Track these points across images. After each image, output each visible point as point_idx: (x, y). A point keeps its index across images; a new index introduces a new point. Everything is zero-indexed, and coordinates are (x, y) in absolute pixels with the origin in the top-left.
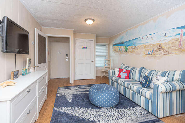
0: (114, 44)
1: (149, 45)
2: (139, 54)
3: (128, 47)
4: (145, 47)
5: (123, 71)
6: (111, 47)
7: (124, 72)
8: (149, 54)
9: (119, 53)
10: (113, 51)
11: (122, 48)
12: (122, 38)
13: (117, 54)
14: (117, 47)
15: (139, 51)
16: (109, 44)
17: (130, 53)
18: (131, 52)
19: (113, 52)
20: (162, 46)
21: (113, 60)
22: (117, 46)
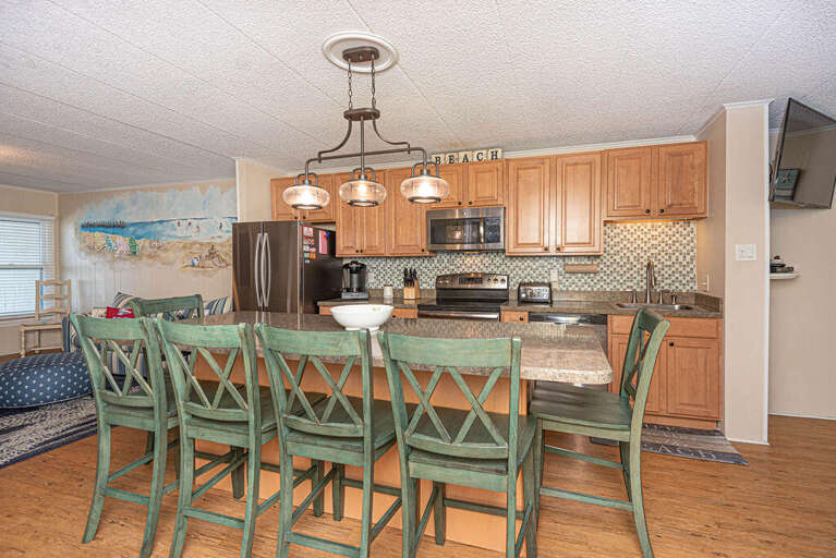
0: (83, 222)
1: (194, 243)
2: (171, 264)
3: (140, 243)
4: (184, 247)
5: (120, 314)
6: (70, 232)
7: (122, 316)
8: (193, 265)
9: (109, 257)
10: (81, 249)
11: (121, 242)
12: (118, 209)
13: (101, 259)
14: (99, 237)
15: (171, 255)
16: (60, 220)
17: (145, 259)
18: (150, 256)
19: (83, 254)
20: (217, 248)
21: (81, 283)
22: (97, 234)
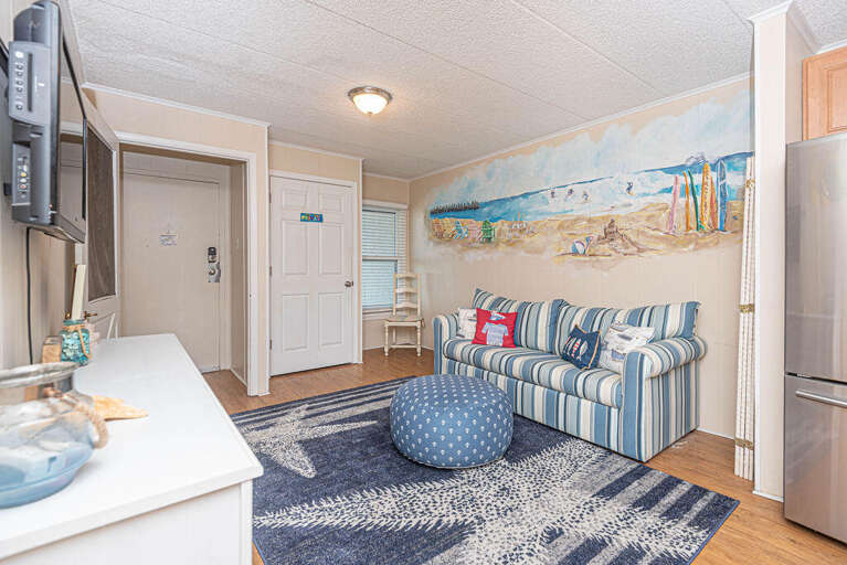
0: (431, 208)
1: (578, 219)
2: (538, 251)
3: (497, 226)
4: (561, 227)
5: (494, 319)
6: (420, 220)
7: (496, 322)
8: (575, 253)
9: (459, 246)
10: (430, 239)
11: (473, 227)
12: (471, 186)
13: (450, 250)
14: (448, 223)
15: (538, 240)
16: (410, 209)
17: (502, 247)
18: (510, 243)
19: (432, 244)
20: (619, 224)
21: (429, 276)
22: (447, 220)
